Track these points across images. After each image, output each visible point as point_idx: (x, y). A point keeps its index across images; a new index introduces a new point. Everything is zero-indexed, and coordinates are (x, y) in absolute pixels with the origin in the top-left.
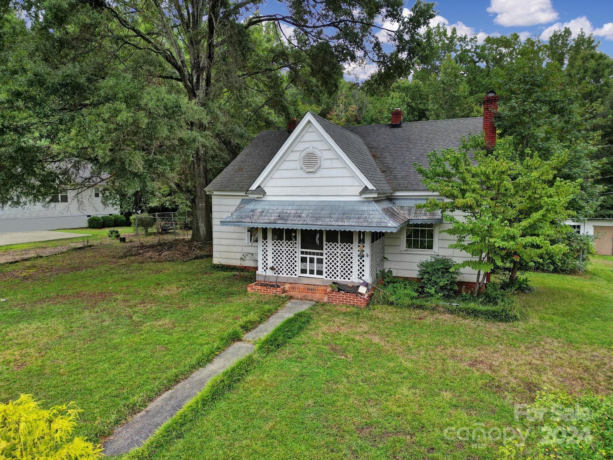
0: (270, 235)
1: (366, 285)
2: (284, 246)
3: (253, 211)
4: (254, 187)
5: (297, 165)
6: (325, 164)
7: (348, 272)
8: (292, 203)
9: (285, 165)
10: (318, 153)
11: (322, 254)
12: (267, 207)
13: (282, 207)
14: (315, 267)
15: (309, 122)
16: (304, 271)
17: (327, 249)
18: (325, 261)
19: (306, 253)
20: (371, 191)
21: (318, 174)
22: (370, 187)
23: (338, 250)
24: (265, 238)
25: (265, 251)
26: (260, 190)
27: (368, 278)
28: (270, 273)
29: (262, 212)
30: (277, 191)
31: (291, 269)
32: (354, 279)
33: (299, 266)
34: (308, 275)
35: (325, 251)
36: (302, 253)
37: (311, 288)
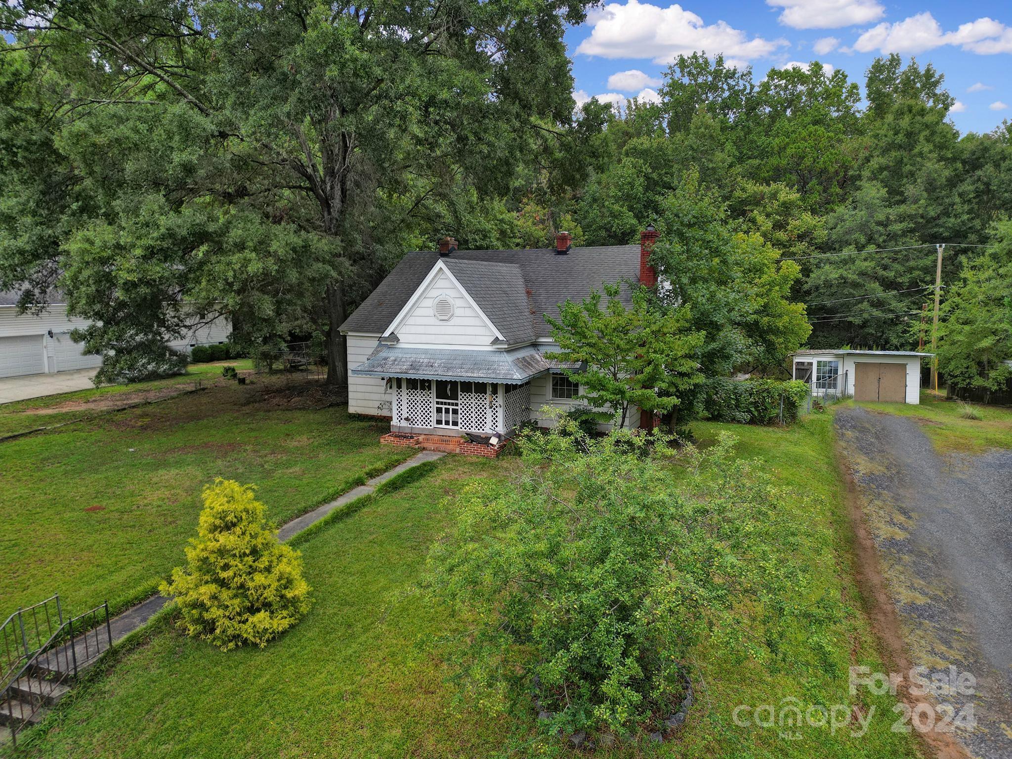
0: (404, 385)
1: (499, 436)
2: (419, 396)
3: (385, 359)
4: (387, 334)
5: (431, 312)
6: (458, 312)
7: (481, 423)
8: (426, 352)
9: (418, 312)
10: (451, 301)
11: (457, 405)
12: (400, 355)
13: (415, 356)
14: (451, 417)
15: (441, 268)
16: (439, 422)
17: (463, 400)
18: (460, 412)
19: (442, 403)
20: (502, 342)
21: (452, 322)
22: (501, 338)
23: (472, 400)
24: (399, 387)
25: (400, 402)
26: (394, 337)
27: (501, 429)
28: (404, 424)
29: (395, 360)
30: (411, 338)
31: (426, 419)
32: (488, 430)
33: (434, 416)
34: (443, 426)
35: (459, 402)
36: (438, 403)
37: (445, 440)
